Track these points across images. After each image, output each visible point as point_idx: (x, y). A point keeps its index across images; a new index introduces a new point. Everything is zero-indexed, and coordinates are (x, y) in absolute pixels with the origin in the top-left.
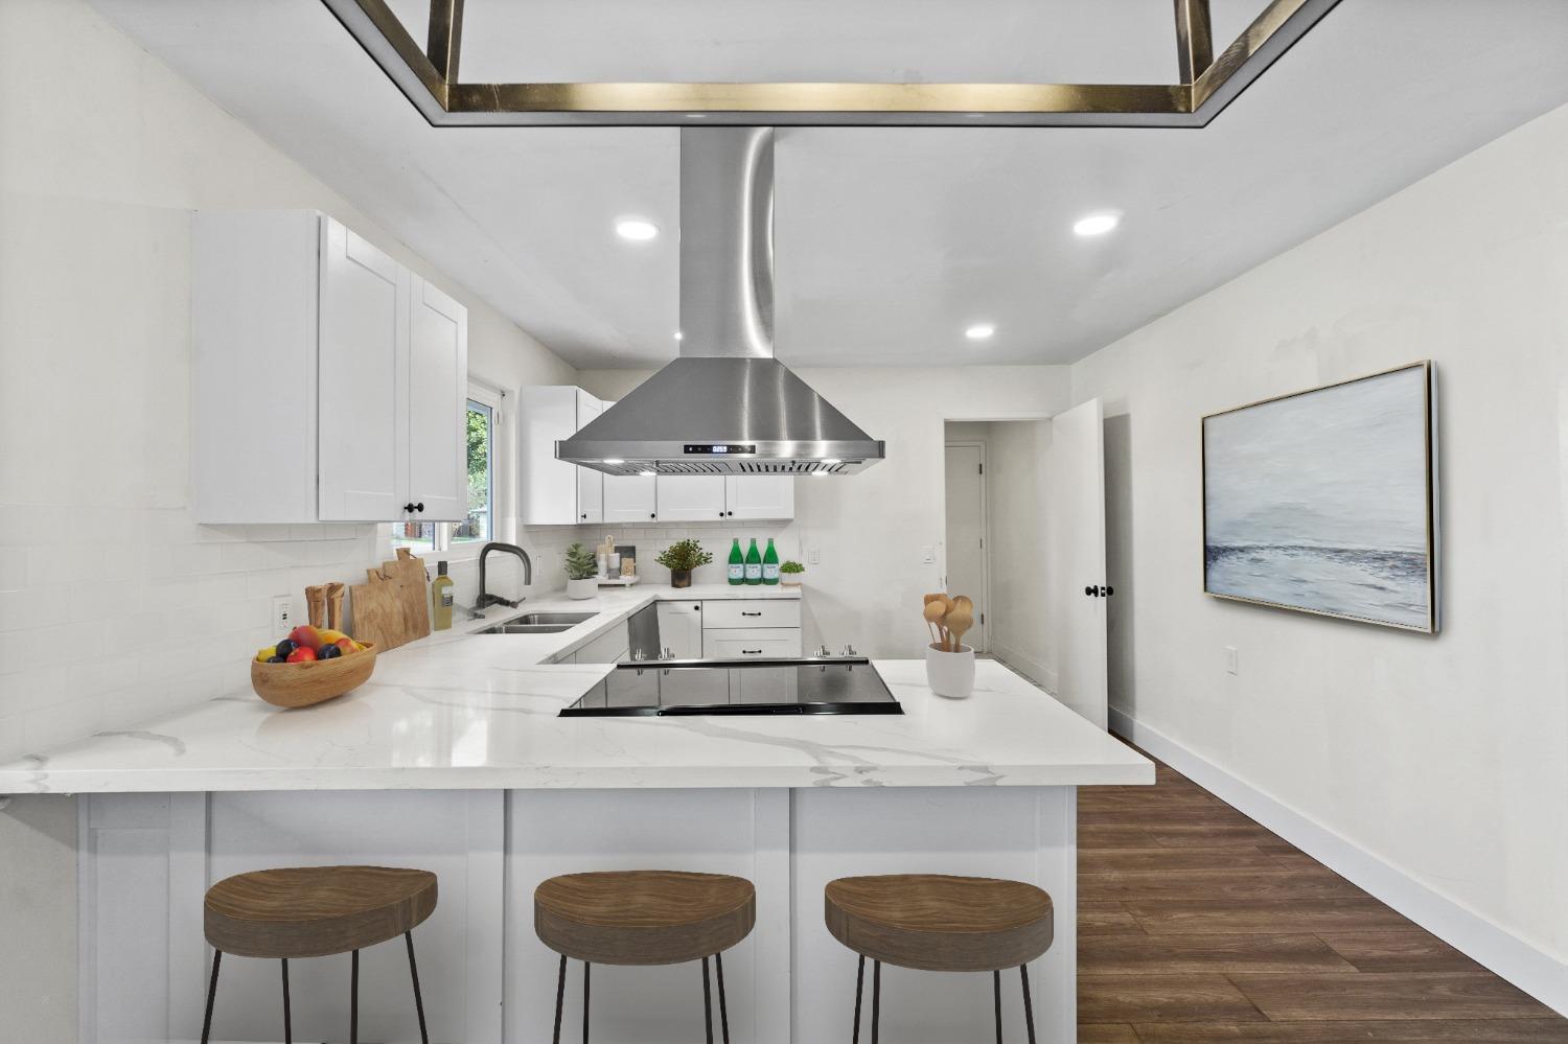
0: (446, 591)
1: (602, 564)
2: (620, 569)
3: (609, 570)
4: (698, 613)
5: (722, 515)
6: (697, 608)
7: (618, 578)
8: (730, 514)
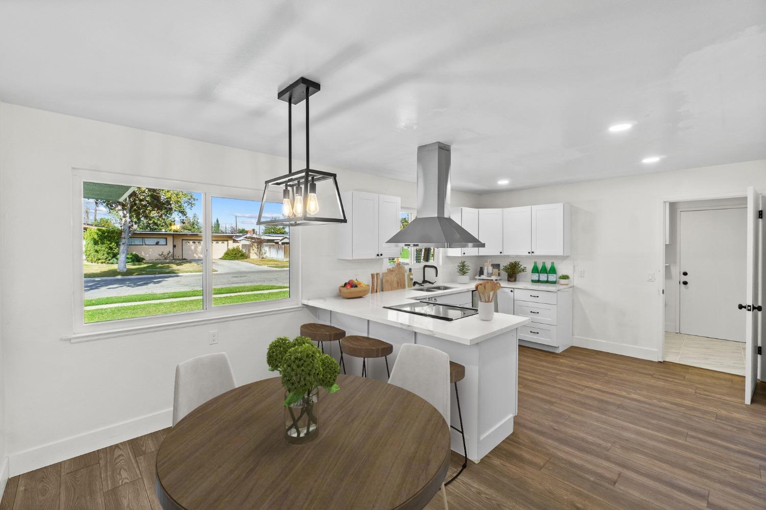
0: (411, 276)
1: (485, 272)
2: (492, 273)
3: (488, 273)
4: (512, 293)
5: (529, 253)
6: (511, 291)
7: (490, 277)
8: (533, 252)
